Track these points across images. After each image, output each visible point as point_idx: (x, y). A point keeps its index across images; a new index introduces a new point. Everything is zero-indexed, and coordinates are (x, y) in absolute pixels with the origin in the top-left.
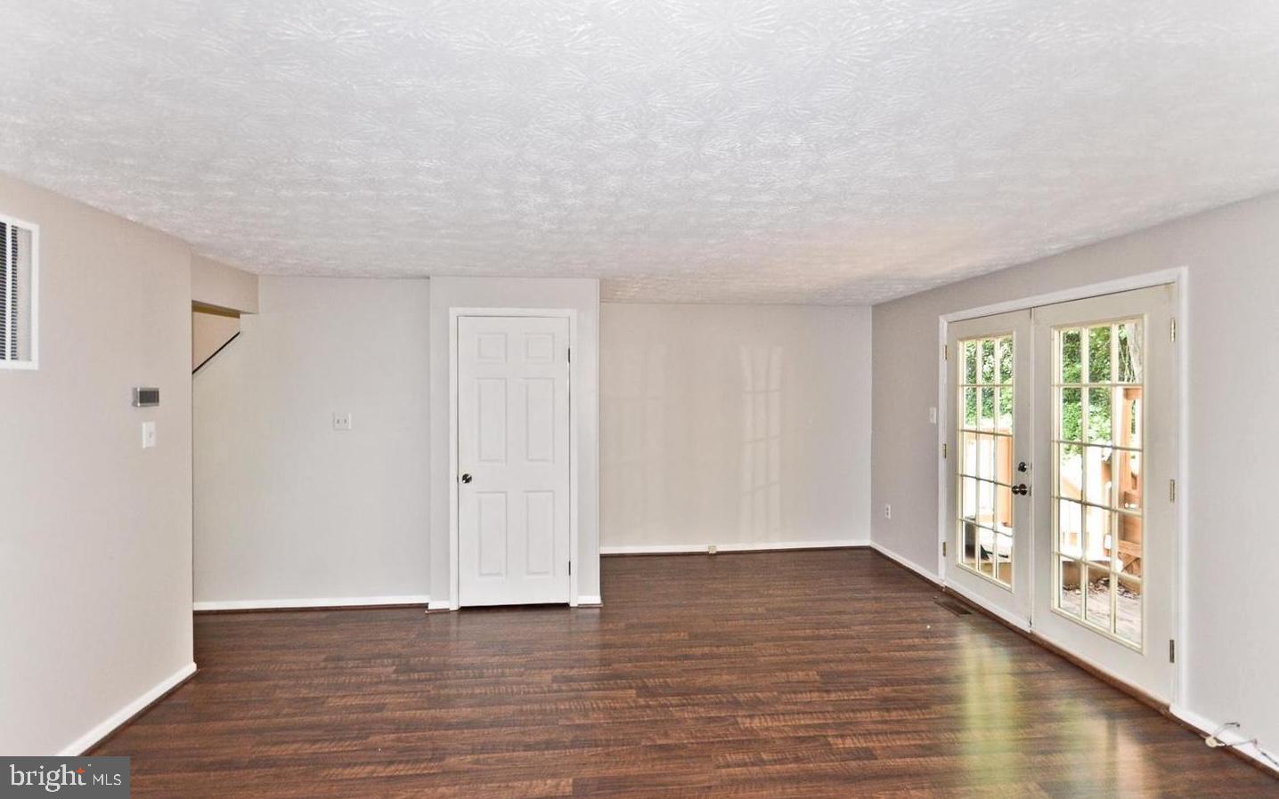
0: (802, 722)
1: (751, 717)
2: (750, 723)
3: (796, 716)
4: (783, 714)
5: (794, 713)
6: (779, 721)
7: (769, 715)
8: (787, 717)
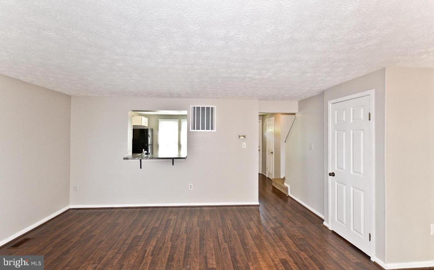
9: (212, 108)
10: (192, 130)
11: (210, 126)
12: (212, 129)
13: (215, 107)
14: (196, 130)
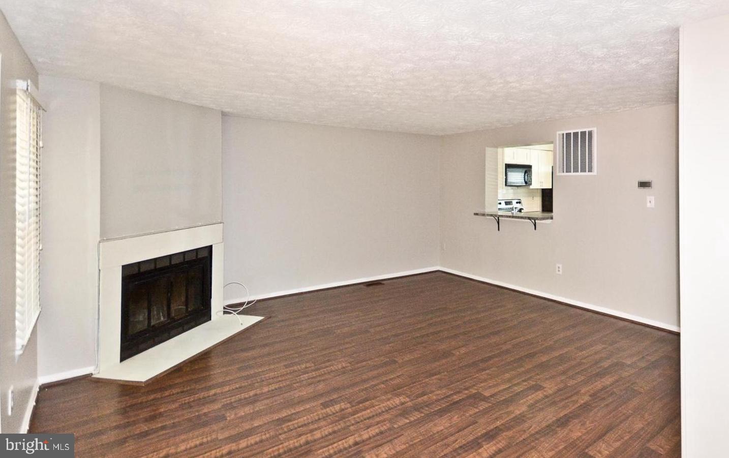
0: (369, 411)
1: (402, 404)
2: (400, 400)
3: (374, 414)
4: (383, 412)
5: (377, 415)
6: (384, 407)
7: (392, 408)
8: (380, 411)
9: (590, 133)
10: (559, 172)
11: (587, 166)
12: (590, 170)
13: (595, 130)
14: (565, 174)
